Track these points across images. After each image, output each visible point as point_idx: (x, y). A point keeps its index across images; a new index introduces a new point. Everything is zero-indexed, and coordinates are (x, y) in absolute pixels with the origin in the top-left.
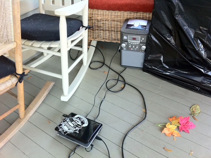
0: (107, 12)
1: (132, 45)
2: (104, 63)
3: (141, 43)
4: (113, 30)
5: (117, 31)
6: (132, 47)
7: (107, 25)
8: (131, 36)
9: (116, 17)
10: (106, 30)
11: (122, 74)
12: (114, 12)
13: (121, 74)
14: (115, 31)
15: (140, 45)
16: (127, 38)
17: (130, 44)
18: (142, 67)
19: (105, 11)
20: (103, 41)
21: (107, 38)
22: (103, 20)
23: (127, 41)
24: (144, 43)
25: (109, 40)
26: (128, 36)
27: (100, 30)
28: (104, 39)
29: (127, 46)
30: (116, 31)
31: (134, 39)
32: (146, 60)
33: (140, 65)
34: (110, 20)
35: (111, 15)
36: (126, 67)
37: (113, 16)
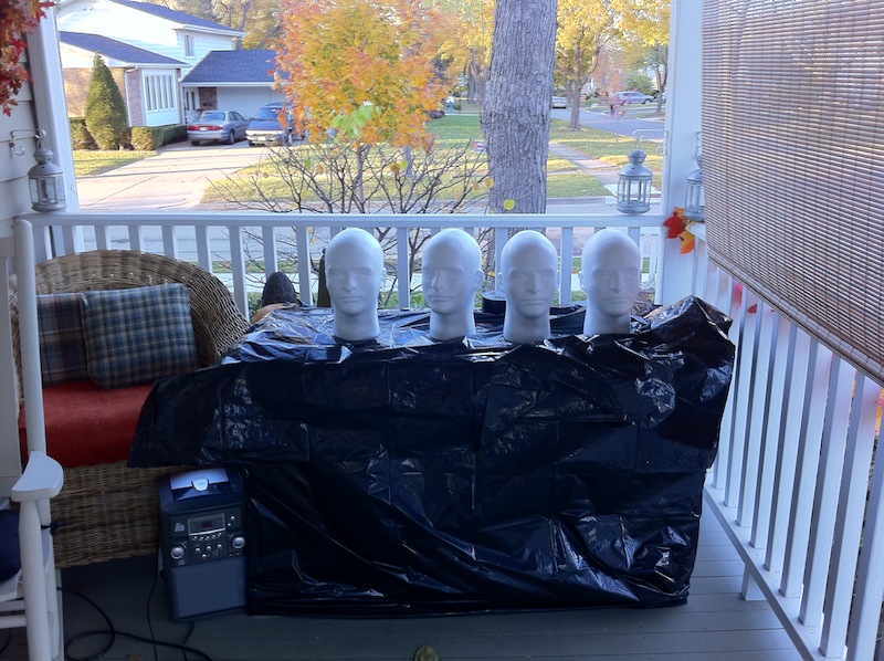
0: (92, 470)
1: (203, 545)
2: (112, 633)
3: (228, 530)
4: (117, 519)
5: (131, 521)
6: (204, 550)
7: (96, 510)
8: (196, 520)
9: (123, 477)
10: (92, 526)
11: (190, 644)
12: (112, 466)
13: (188, 645)
14: (123, 522)
15: (227, 538)
16: (186, 526)
17: (197, 542)
18: (243, 603)
19: (82, 469)
20: (85, 562)
21: (98, 549)
22: (81, 497)
23: (187, 538)
24: (237, 529)
25: (106, 554)
26: (189, 521)
27: (73, 530)
28: (86, 555)
29: (189, 552)
30: (127, 520)
31: (207, 525)
32: (251, 580)
33: (236, 599)
34: (103, 493)
35: (106, 476)
36: (191, 622)
37: (113, 479)
